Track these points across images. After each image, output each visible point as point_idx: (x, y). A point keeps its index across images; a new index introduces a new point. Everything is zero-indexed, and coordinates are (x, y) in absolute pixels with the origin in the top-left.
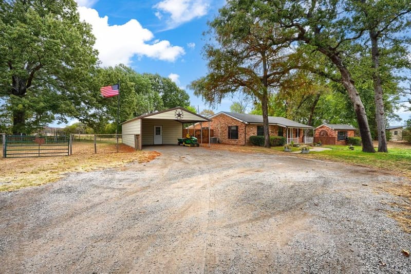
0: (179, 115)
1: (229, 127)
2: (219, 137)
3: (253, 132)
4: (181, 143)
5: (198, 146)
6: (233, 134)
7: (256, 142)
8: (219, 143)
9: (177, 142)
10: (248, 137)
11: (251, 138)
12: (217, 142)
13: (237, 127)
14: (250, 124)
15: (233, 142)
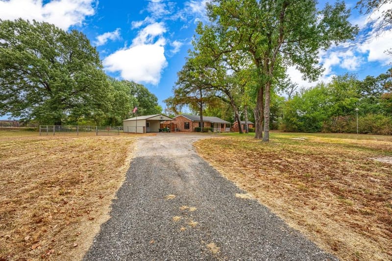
0: (162, 118)
1: (185, 123)
2: (180, 128)
3: (197, 125)
4: (160, 131)
5: (170, 132)
6: (187, 126)
7: (197, 130)
8: (180, 131)
9: (158, 130)
10: (194, 128)
11: (196, 128)
12: (179, 131)
13: (189, 123)
14: (194, 122)
15: (187, 130)
